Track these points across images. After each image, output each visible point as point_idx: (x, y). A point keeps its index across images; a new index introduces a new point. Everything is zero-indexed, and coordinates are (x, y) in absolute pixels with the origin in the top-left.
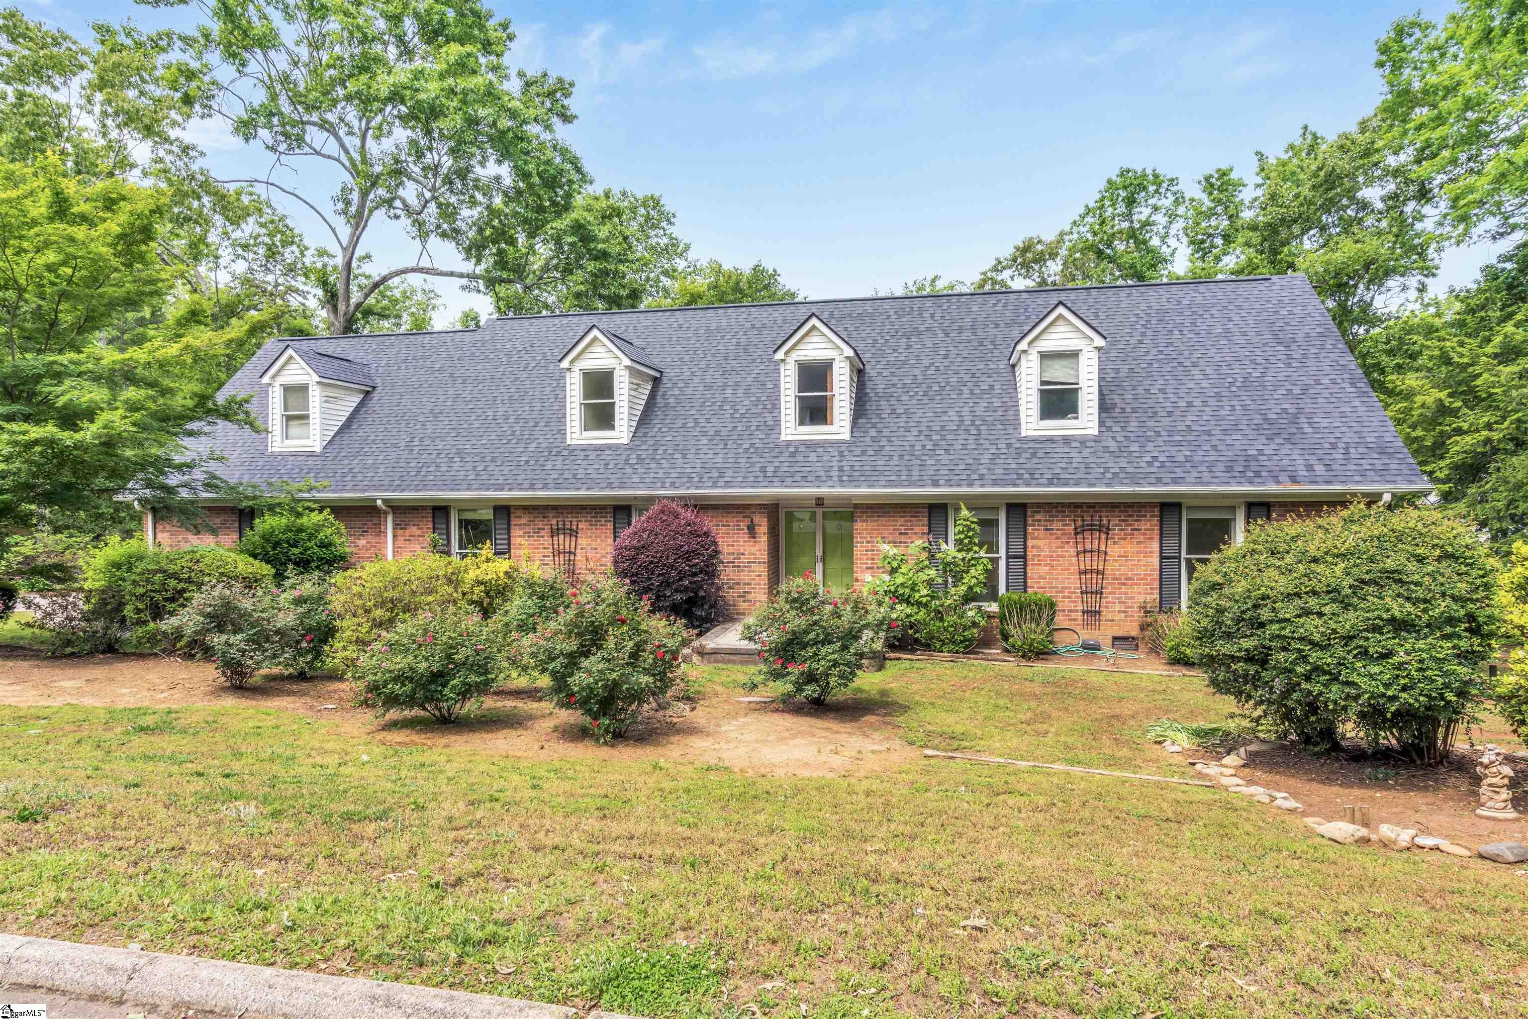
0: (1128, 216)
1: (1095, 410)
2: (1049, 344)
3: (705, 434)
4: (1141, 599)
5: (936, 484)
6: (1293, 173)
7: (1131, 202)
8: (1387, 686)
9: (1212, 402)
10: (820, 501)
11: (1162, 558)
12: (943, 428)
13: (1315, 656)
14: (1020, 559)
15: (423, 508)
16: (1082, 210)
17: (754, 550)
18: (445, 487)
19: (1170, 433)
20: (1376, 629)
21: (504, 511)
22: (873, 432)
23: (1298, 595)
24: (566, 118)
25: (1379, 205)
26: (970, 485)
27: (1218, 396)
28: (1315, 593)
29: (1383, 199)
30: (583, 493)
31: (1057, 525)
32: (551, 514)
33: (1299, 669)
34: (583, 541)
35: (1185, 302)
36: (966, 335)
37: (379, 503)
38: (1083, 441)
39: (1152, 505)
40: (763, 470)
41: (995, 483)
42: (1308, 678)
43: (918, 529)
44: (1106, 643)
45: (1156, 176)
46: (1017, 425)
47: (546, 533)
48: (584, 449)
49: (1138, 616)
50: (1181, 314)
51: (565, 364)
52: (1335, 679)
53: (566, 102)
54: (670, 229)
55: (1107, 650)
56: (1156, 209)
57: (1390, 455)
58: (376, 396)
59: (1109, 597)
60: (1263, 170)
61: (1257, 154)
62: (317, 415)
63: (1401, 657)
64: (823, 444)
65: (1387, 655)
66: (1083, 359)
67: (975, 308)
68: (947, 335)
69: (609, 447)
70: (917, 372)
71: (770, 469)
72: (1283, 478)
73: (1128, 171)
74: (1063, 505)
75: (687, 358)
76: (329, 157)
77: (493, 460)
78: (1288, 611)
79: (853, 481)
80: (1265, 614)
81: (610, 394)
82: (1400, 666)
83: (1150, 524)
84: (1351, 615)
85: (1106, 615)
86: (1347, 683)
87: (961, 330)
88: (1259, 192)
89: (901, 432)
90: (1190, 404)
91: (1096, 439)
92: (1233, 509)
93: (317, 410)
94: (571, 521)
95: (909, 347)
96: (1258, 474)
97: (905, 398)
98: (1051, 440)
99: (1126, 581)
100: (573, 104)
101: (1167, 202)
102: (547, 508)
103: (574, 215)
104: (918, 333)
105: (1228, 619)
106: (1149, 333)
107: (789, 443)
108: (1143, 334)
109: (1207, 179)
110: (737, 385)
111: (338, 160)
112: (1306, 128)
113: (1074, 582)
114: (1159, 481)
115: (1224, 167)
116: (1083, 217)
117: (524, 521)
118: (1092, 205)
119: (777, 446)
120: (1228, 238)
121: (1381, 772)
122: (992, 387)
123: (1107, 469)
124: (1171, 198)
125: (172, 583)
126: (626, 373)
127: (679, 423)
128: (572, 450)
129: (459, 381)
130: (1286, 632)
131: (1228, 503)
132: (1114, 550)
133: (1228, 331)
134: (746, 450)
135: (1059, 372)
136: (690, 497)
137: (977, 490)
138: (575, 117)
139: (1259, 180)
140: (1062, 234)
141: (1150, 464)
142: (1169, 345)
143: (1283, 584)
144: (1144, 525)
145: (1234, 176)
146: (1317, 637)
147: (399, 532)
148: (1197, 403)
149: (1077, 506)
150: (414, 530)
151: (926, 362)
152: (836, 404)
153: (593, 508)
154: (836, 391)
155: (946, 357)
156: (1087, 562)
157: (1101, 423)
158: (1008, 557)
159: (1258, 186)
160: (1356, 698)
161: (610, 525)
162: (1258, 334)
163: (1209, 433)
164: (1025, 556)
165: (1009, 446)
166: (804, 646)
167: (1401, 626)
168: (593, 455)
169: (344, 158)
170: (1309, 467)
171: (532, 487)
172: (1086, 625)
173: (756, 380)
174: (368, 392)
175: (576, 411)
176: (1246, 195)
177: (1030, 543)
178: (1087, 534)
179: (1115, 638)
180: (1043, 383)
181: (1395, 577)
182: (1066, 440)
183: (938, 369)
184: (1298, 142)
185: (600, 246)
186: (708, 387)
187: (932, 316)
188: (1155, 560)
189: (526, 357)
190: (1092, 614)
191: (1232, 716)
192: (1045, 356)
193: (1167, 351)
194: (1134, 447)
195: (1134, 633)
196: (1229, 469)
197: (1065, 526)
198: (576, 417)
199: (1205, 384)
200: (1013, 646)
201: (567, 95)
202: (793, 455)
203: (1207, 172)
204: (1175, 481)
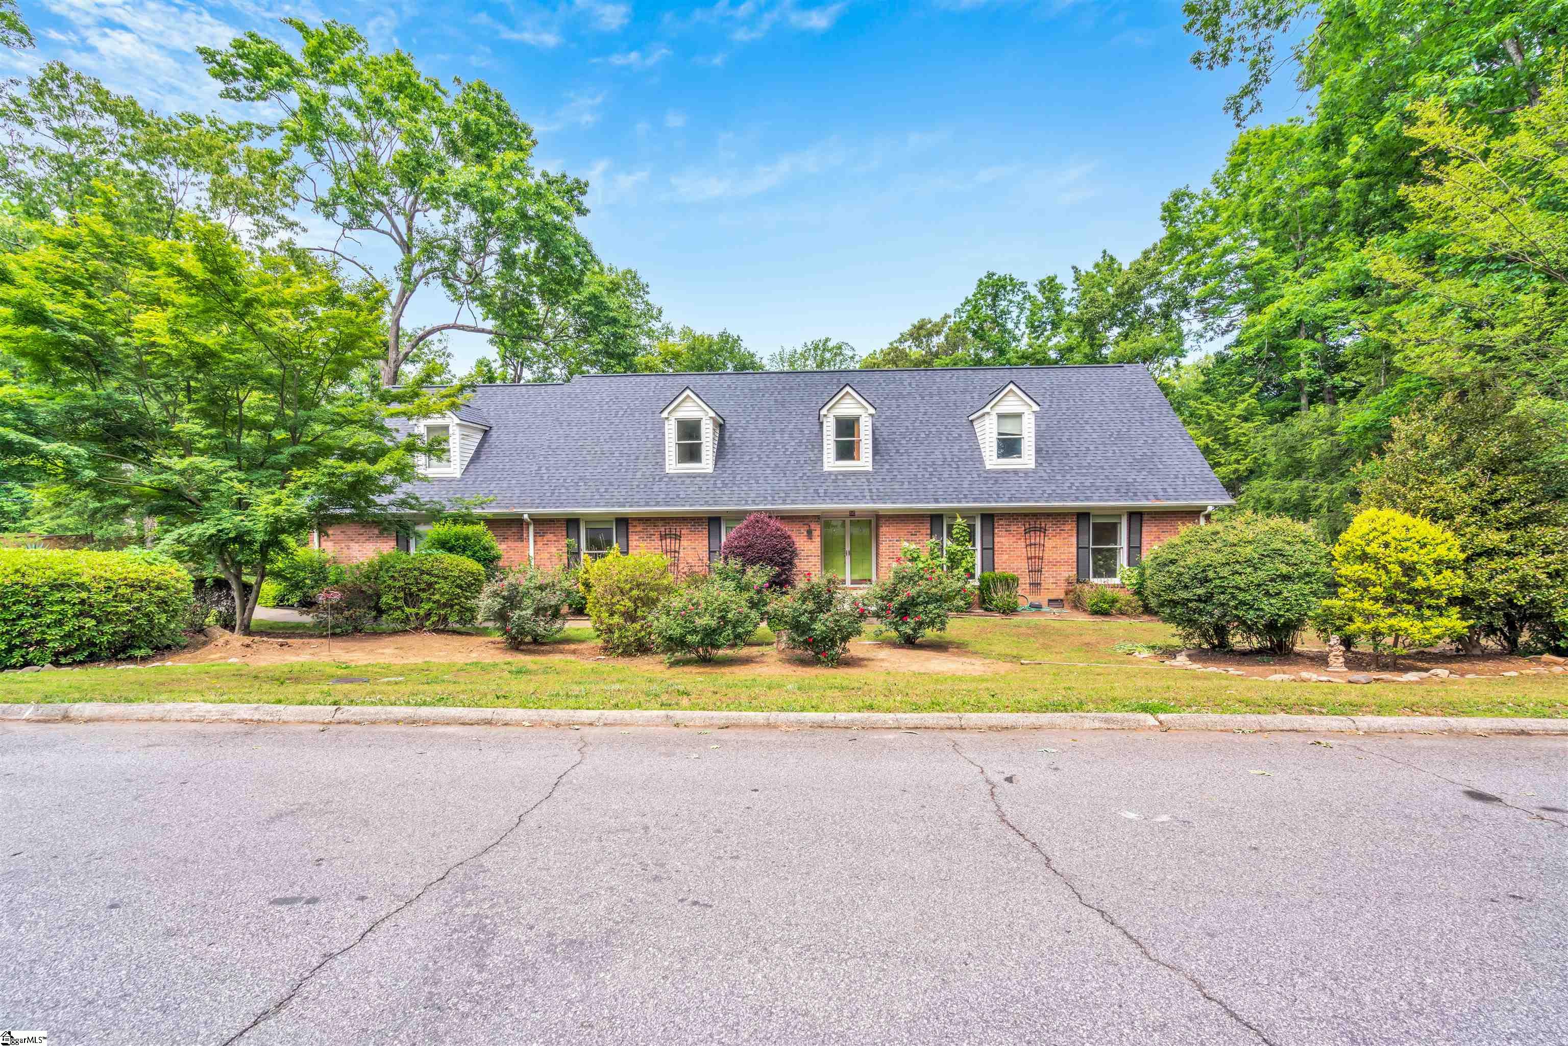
0: (993, 306)
1: (1033, 452)
2: (1004, 408)
3: (768, 466)
4: (1066, 575)
5: (936, 501)
6: (1100, 284)
7: (995, 297)
8: (1279, 609)
9: (1101, 447)
10: (852, 513)
11: (1078, 548)
12: (934, 463)
13: (1241, 596)
14: (989, 551)
15: (558, 520)
16: (963, 301)
17: (811, 547)
18: (578, 504)
19: (1080, 467)
20: (1272, 580)
21: (623, 522)
22: (887, 466)
23: (1228, 564)
24: (582, 211)
25: (1157, 310)
26: (959, 502)
27: (1104, 443)
28: (1238, 562)
29: (1159, 306)
30: (687, 508)
31: (1013, 528)
32: (660, 523)
33: (1232, 604)
34: (684, 543)
35: (1074, 380)
36: (936, 398)
37: (526, 516)
38: (1026, 473)
39: (1072, 514)
40: (816, 491)
41: (975, 500)
42: (1236, 608)
43: (923, 531)
44: (1045, 603)
45: (1011, 280)
46: (981, 461)
47: (656, 537)
48: (680, 476)
49: (1064, 585)
50: (1072, 388)
51: (665, 414)
52: (1251, 607)
53: (581, 198)
54: (647, 297)
55: (1046, 609)
56: (1011, 302)
57: (1209, 483)
58: (493, 433)
59: (1045, 574)
60: (1077, 279)
61: (1073, 267)
62: (457, 449)
63: (1285, 594)
64: (854, 473)
65: (1279, 593)
66: (1025, 418)
67: (938, 380)
68: (923, 398)
69: (699, 475)
70: (907, 424)
71: (821, 491)
72: (1151, 497)
73: (993, 274)
74: (1018, 515)
75: (740, 410)
76: (383, 232)
77: (611, 484)
78: (1225, 572)
79: (880, 499)
80: (1211, 574)
81: (698, 437)
82: (1286, 599)
83: (1070, 527)
84: (1260, 573)
85: (1044, 586)
86: (1258, 609)
87: (931, 395)
88: (1075, 294)
89: (906, 465)
90: (1088, 449)
91: (1034, 471)
92: (1120, 516)
93: (457, 445)
94: (675, 528)
95: (898, 406)
96: (1135, 494)
97: (904, 442)
98: (1005, 471)
99: (1056, 563)
100: (586, 201)
101: (1019, 298)
102: (657, 519)
103: (591, 289)
104: (901, 396)
105: (1186, 579)
106: (1055, 400)
107: (830, 473)
108: (1051, 401)
109: (1041, 283)
110: (782, 431)
111: (390, 235)
112: (1105, 252)
113: (1024, 565)
114: (1077, 499)
115: (1052, 275)
116: (963, 305)
117: (638, 529)
118: (970, 297)
119: (822, 475)
120: (1055, 325)
121: (1265, 658)
122: (960, 436)
123: (1044, 491)
124: (1021, 296)
125: (426, 577)
126: (710, 422)
127: (747, 458)
128: (671, 477)
129: (565, 424)
130: (1225, 584)
131: (1116, 513)
132: (1049, 543)
133: (1102, 400)
134: (801, 478)
135: (1010, 427)
136: (774, 511)
137: (964, 505)
138: (588, 211)
139: (1075, 286)
140: (947, 316)
141: (1070, 488)
142: (1068, 409)
143: (1219, 558)
144: (1067, 527)
145: (1058, 281)
146: (1242, 586)
147: (539, 539)
148: (1092, 448)
149: (1026, 515)
150: (550, 536)
151: (913, 418)
152: (862, 445)
153: (693, 519)
154: (862, 437)
155: (925, 413)
156: (1032, 552)
157: (1036, 461)
158: (983, 549)
159: (1074, 290)
160: (1262, 617)
161: (706, 532)
162: (1122, 403)
163: (1102, 468)
164: (993, 549)
165: (979, 475)
166: (917, 604)
167: (1286, 578)
168: (688, 481)
169: (394, 234)
170: (1164, 490)
171: (647, 504)
172: (1032, 592)
173: (796, 427)
174: (486, 431)
175: (673, 449)
176: (1067, 295)
177: (996, 539)
178: (1032, 533)
179: (1050, 601)
180: (1000, 434)
181: (1279, 553)
182: (1016, 472)
183: (921, 422)
184: (1100, 261)
185: (611, 314)
186: (762, 432)
187: (910, 384)
188: (1074, 550)
189: (614, 407)
190: (1036, 585)
191: (1174, 635)
192: (1001, 416)
193: (1068, 413)
194: (1059, 477)
195: (1062, 597)
196: (1118, 491)
197: (1018, 528)
198: (673, 454)
199: (1094, 435)
200: (996, 606)
201: (583, 193)
202: (835, 481)
203: (1041, 278)
204: (1088, 499)
